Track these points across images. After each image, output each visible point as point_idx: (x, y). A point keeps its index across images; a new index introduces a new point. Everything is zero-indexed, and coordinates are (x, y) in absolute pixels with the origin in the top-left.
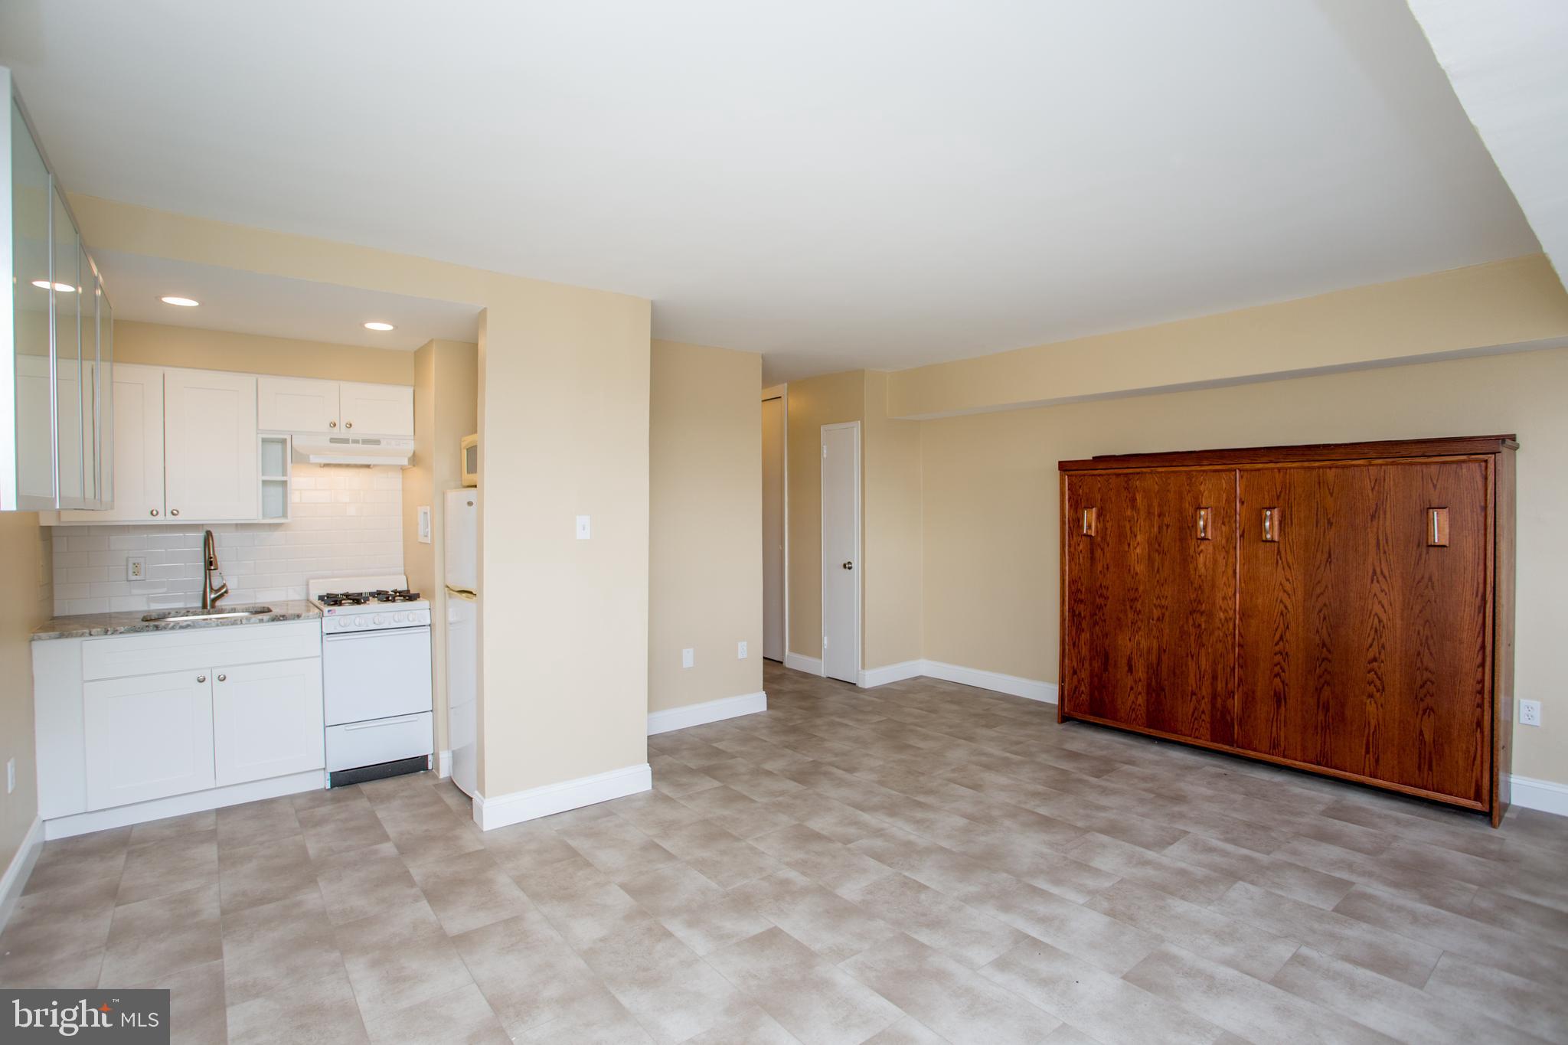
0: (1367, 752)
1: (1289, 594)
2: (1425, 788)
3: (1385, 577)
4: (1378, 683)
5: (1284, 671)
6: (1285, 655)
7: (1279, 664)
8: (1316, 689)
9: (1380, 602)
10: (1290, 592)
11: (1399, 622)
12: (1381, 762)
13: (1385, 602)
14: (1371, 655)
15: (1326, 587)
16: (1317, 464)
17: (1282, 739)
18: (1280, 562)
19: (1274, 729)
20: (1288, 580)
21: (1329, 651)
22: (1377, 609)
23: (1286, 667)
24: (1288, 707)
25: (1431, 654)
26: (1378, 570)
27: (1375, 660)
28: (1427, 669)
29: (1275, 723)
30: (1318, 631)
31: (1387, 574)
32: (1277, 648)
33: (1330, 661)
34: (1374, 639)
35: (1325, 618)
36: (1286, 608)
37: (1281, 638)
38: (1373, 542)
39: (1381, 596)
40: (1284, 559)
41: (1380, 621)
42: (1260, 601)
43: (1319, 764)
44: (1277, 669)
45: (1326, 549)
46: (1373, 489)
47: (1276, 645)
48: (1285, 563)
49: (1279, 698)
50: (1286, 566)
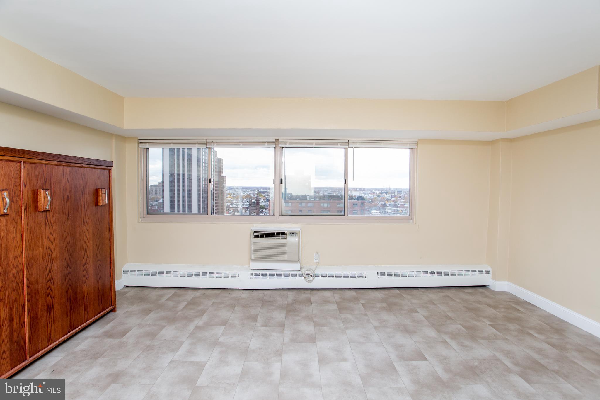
0: (85, 311)
1: (52, 242)
2: (101, 312)
3: (87, 223)
4: (86, 274)
5: (52, 290)
6: (51, 280)
7: (49, 287)
8: (66, 292)
9: (86, 235)
10: (53, 241)
11: (91, 242)
12: (89, 312)
13: (87, 235)
14: (84, 263)
15: (68, 233)
16: (64, 164)
17: (53, 331)
18: (47, 223)
19: (49, 329)
20: (51, 234)
21: (70, 268)
22: (85, 238)
23: (52, 287)
24: (54, 310)
25: (100, 253)
26: (85, 220)
27: (85, 264)
28: (99, 260)
29: (49, 325)
30: (65, 259)
31: (87, 221)
32: (48, 278)
33: (71, 274)
34: (85, 254)
35: (68, 251)
36: (51, 251)
37: (50, 271)
38: (83, 205)
39: (86, 231)
40: (49, 221)
41: (86, 244)
42: (38, 252)
43: (69, 332)
44: (49, 291)
45: (67, 213)
46: (82, 179)
47: (47, 276)
48: (50, 223)
49: (50, 308)
50: (50, 225)
